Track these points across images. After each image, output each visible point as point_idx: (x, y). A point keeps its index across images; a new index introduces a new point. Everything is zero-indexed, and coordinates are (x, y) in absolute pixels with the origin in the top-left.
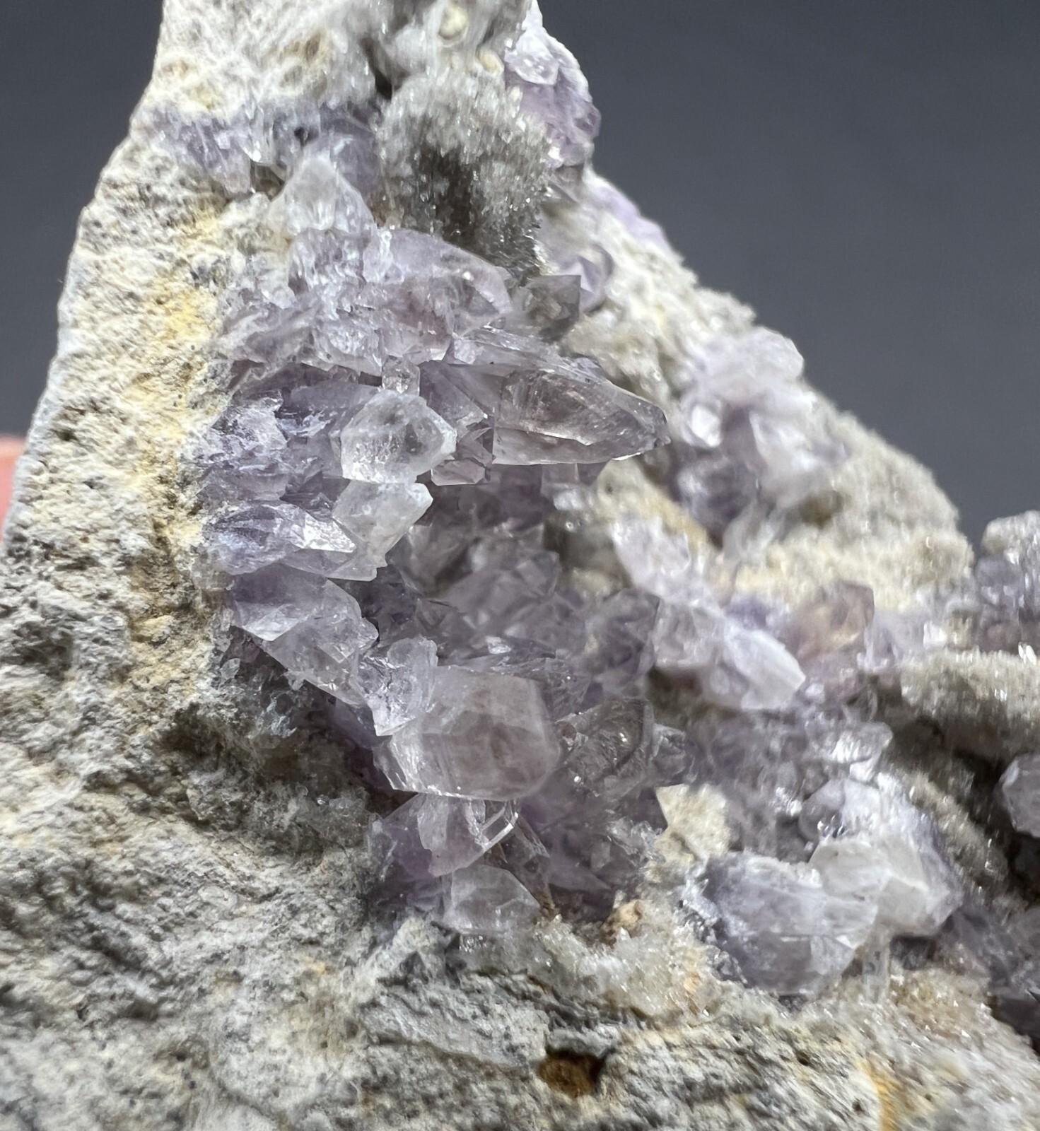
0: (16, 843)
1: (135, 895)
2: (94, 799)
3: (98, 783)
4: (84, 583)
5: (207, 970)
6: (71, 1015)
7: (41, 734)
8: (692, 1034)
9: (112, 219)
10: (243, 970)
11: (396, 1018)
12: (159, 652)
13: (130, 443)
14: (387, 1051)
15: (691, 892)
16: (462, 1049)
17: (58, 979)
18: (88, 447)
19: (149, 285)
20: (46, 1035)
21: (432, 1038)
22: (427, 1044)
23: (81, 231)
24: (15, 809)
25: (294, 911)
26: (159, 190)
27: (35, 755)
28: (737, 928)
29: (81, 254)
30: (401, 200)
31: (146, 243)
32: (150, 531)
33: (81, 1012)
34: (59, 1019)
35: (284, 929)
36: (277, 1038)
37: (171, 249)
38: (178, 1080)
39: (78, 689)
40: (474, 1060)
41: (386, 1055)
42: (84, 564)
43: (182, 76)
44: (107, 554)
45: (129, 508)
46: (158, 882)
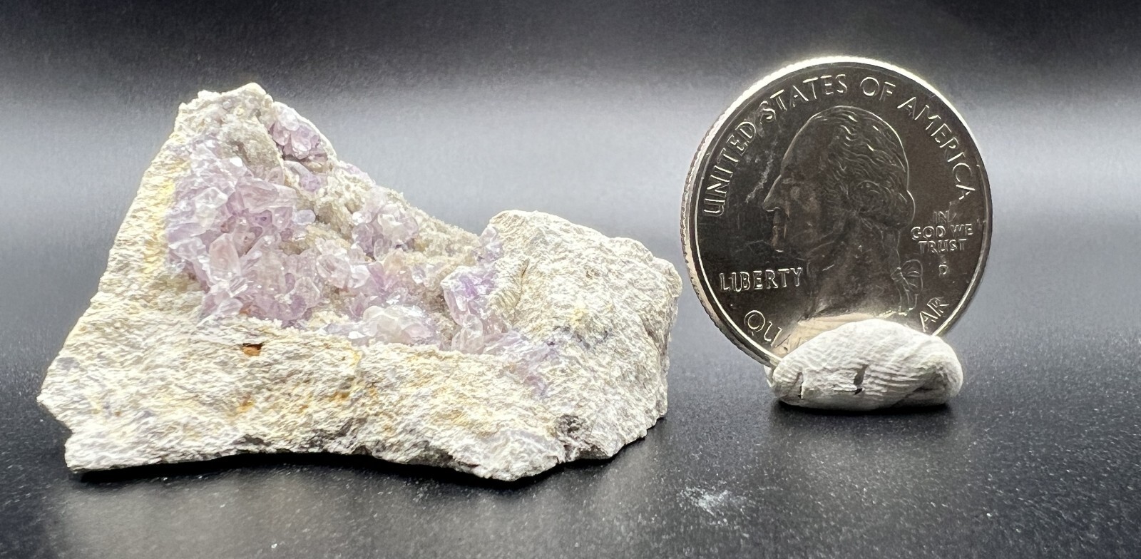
0: (107, 314)
1: (139, 328)
2: (132, 303)
3: (133, 298)
4: (135, 248)
9: (153, 170)
11: (200, 336)
13: (151, 216)
16: (218, 342)
17: (117, 354)
18: (139, 218)
19: (161, 183)
20: (112, 367)
21: (209, 340)
22: (207, 342)
23: (145, 174)
26: (166, 162)
27: (118, 295)
30: (225, 153)
31: (162, 174)
32: (152, 235)
33: (122, 363)
37: (168, 175)
40: (220, 345)
41: (196, 345)
42: (133, 244)
43: (175, 137)
44: (141, 241)
45: (148, 230)
46: (147, 324)
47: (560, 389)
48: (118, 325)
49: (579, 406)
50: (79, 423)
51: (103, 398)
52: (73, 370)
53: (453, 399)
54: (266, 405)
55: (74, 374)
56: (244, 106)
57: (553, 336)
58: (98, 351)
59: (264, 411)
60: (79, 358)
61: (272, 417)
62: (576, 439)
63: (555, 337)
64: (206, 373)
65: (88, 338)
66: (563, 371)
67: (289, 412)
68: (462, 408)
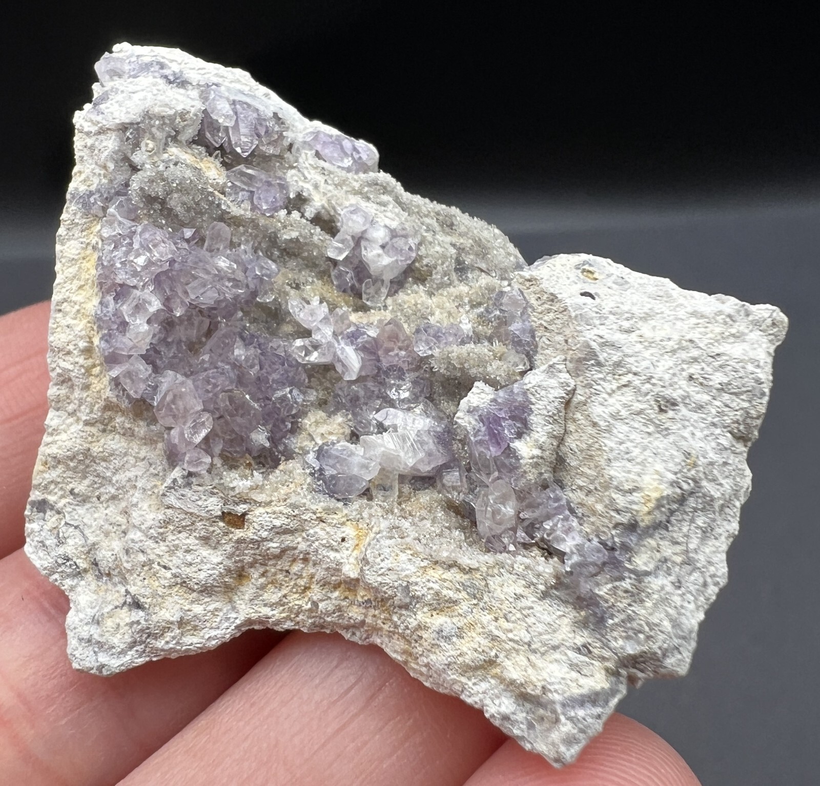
0: (65, 444)
1: (105, 459)
2: (88, 428)
3: (87, 423)
4: (71, 359)
5: (128, 485)
6: (95, 499)
7: (70, 408)
8: (277, 509)
9: (66, 233)
10: (137, 484)
11: (172, 500)
12: (98, 379)
13: (78, 311)
14: (170, 510)
15: (311, 457)
16: (191, 511)
17: (88, 487)
18: (66, 314)
19: (79, 254)
20: (88, 505)
21: (182, 507)
22: (181, 509)
23: (57, 239)
24: (66, 432)
25: (151, 465)
26: (76, 221)
27: (70, 415)
28: (329, 472)
29: (58, 247)
31: (78, 239)
32: (88, 340)
33: (99, 498)
34: (91, 500)
35: (148, 470)
36: (145, 506)
37: (84, 240)
38: (126, 521)
39: (77, 394)
40: (195, 514)
41: (169, 511)
42: (69, 353)
43: (80, 176)
44: (75, 349)
45: (79, 334)
46: (112, 455)
47: (622, 616)
48: (81, 457)
49: (649, 638)
50: (72, 588)
51: (88, 552)
52: (49, 513)
53: (485, 642)
54: (262, 580)
55: (52, 519)
56: (153, 138)
57: (613, 536)
58: (69, 487)
59: (263, 587)
60: (51, 498)
61: (272, 596)
62: (642, 671)
63: (616, 539)
64: (188, 551)
65: (53, 475)
66: (626, 591)
67: (291, 591)
68: (497, 656)
